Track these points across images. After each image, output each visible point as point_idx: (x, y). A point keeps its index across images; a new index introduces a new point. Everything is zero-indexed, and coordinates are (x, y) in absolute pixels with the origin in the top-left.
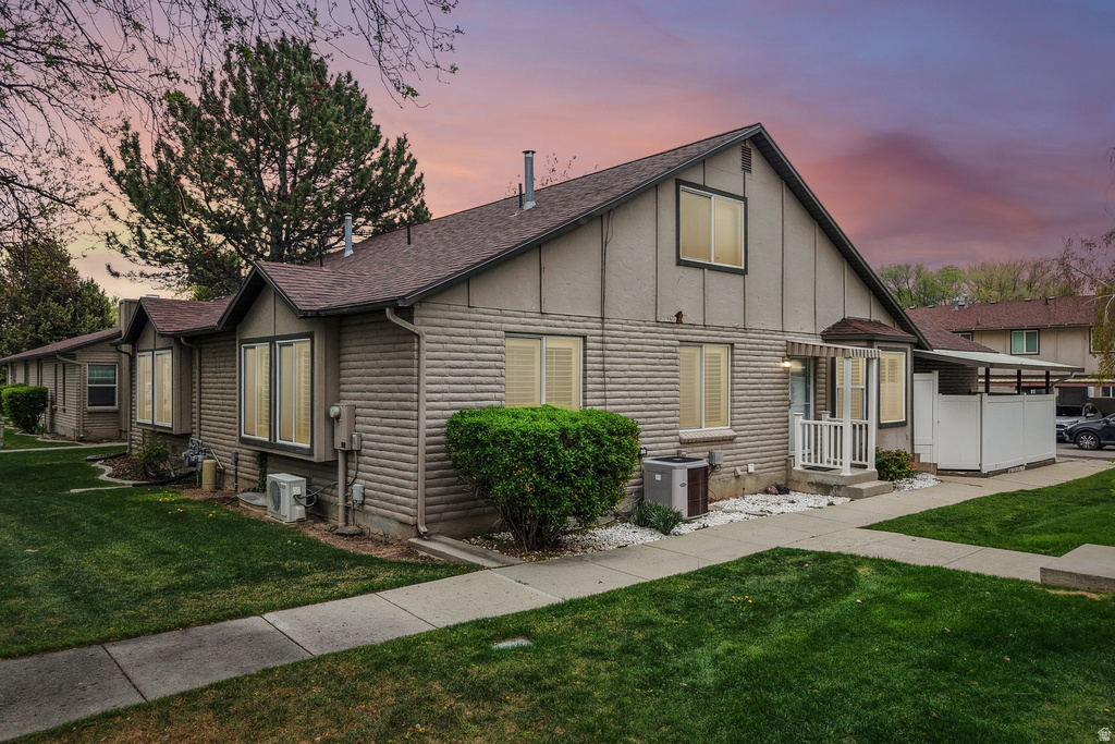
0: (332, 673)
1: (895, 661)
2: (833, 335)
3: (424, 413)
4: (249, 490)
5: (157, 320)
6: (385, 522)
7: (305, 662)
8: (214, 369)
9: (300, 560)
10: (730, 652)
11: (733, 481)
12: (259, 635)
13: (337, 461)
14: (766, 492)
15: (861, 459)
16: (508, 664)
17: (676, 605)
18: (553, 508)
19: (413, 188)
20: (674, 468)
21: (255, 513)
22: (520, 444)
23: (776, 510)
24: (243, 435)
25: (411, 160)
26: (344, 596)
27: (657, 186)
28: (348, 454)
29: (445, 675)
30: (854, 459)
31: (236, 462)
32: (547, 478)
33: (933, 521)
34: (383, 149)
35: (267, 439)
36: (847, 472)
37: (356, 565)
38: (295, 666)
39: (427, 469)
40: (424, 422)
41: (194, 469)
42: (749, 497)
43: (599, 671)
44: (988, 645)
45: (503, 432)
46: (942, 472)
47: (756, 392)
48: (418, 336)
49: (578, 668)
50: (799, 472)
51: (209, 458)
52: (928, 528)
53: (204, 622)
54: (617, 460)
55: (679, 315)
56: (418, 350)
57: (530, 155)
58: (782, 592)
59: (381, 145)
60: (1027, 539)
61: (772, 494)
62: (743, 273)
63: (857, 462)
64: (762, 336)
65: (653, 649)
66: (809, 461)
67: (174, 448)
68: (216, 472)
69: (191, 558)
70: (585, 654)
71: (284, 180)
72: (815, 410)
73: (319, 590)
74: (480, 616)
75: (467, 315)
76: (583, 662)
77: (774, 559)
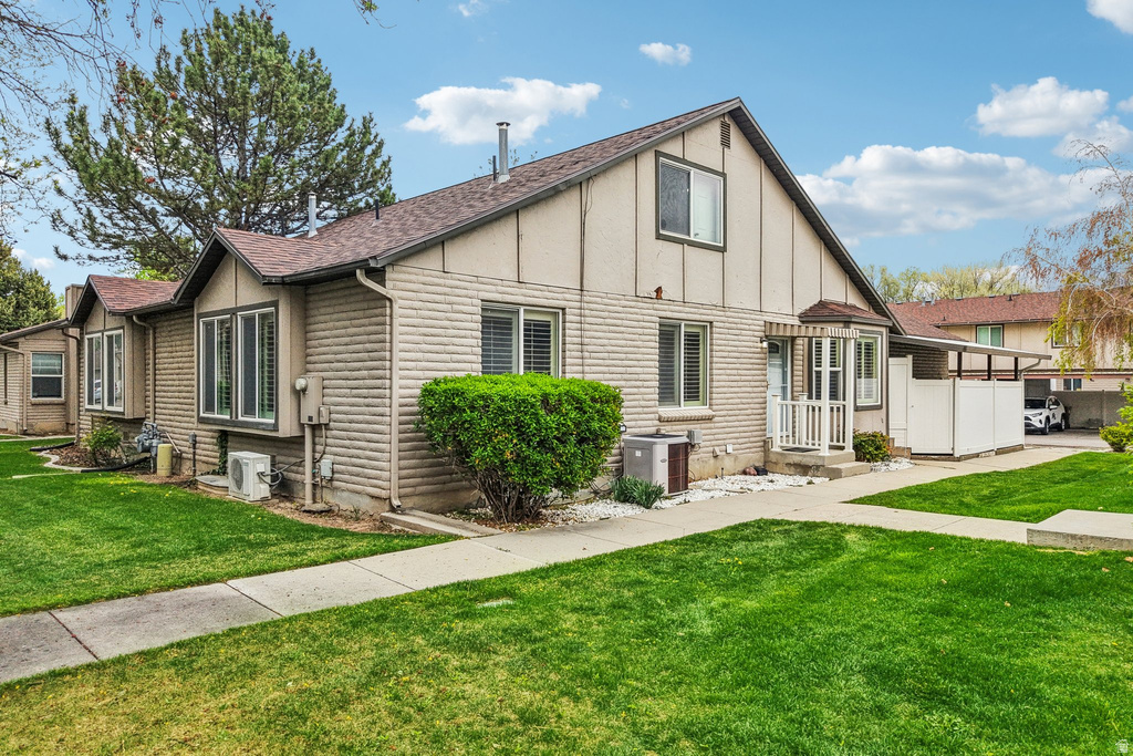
0: (305, 631)
1: (895, 609)
2: (811, 316)
3: (397, 382)
4: (208, 473)
5: (107, 298)
6: (356, 498)
7: (275, 622)
8: (169, 349)
9: (266, 533)
10: (725, 606)
11: (712, 461)
12: (223, 599)
13: (303, 437)
14: (745, 473)
15: (838, 441)
16: (494, 620)
17: (663, 567)
18: (535, 475)
19: (380, 171)
20: (655, 443)
21: (215, 494)
22: (500, 408)
23: (755, 488)
24: (202, 414)
25: (378, 140)
26: (315, 563)
27: (636, 156)
28: (315, 428)
29: (428, 630)
30: (832, 440)
31: (194, 445)
32: (528, 444)
33: (913, 496)
34: (349, 129)
35: (228, 417)
36: (825, 452)
37: (326, 536)
38: (264, 626)
39: (400, 441)
40: (397, 392)
41: (148, 455)
42: (727, 478)
43: (591, 624)
44: (986, 594)
45: (482, 397)
46: (915, 456)
47: (735, 372)
48: (390, 300)
49: (569, 621)
50: (777, 453)
51: (164, 442)
52: (909, 502)
53: (162, 589)
54: (600, 428)
55: (659, 291)
56: (391, 316)
57: (504, 127)
58: (771, 555)
59: (347, 125)
60: (1007, 509)
61: (750, 474)
62: (723, 250)
63: (835, 443)
64: (740, 315)
65: (645, 604)
66: (788, 442)
67: (126, 436)
68: (173, 457)
69: (146, 532)
70: (575, 610)
71: (243, 160)
72: (792, 392)
73: (288, 558)
74: (461, 578)
75: (441, 281)
76: (574, 617)
77: (760, 527)
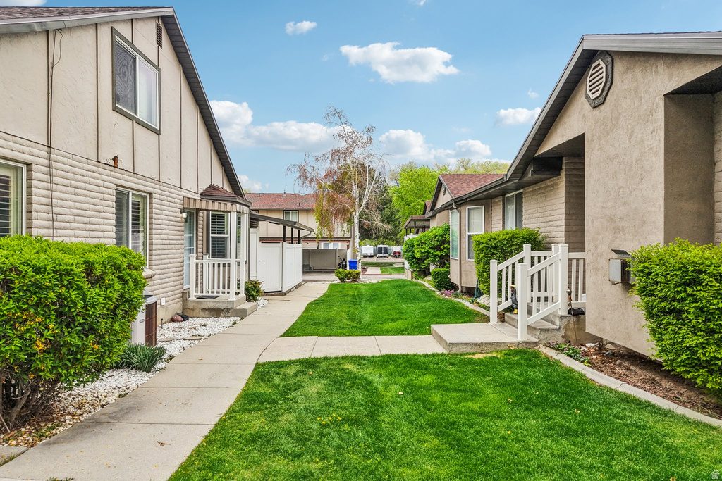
2: (209, 196)
14: (172, 320)
23: (204, 332)
27: (97, 25)
42: (165, 325)
47: (166, 237)
50: (194, 301)
55: (115, 159)
61: (178, 321)
62: (158, 133)
64: (169, 189)
72: (197, 252)
